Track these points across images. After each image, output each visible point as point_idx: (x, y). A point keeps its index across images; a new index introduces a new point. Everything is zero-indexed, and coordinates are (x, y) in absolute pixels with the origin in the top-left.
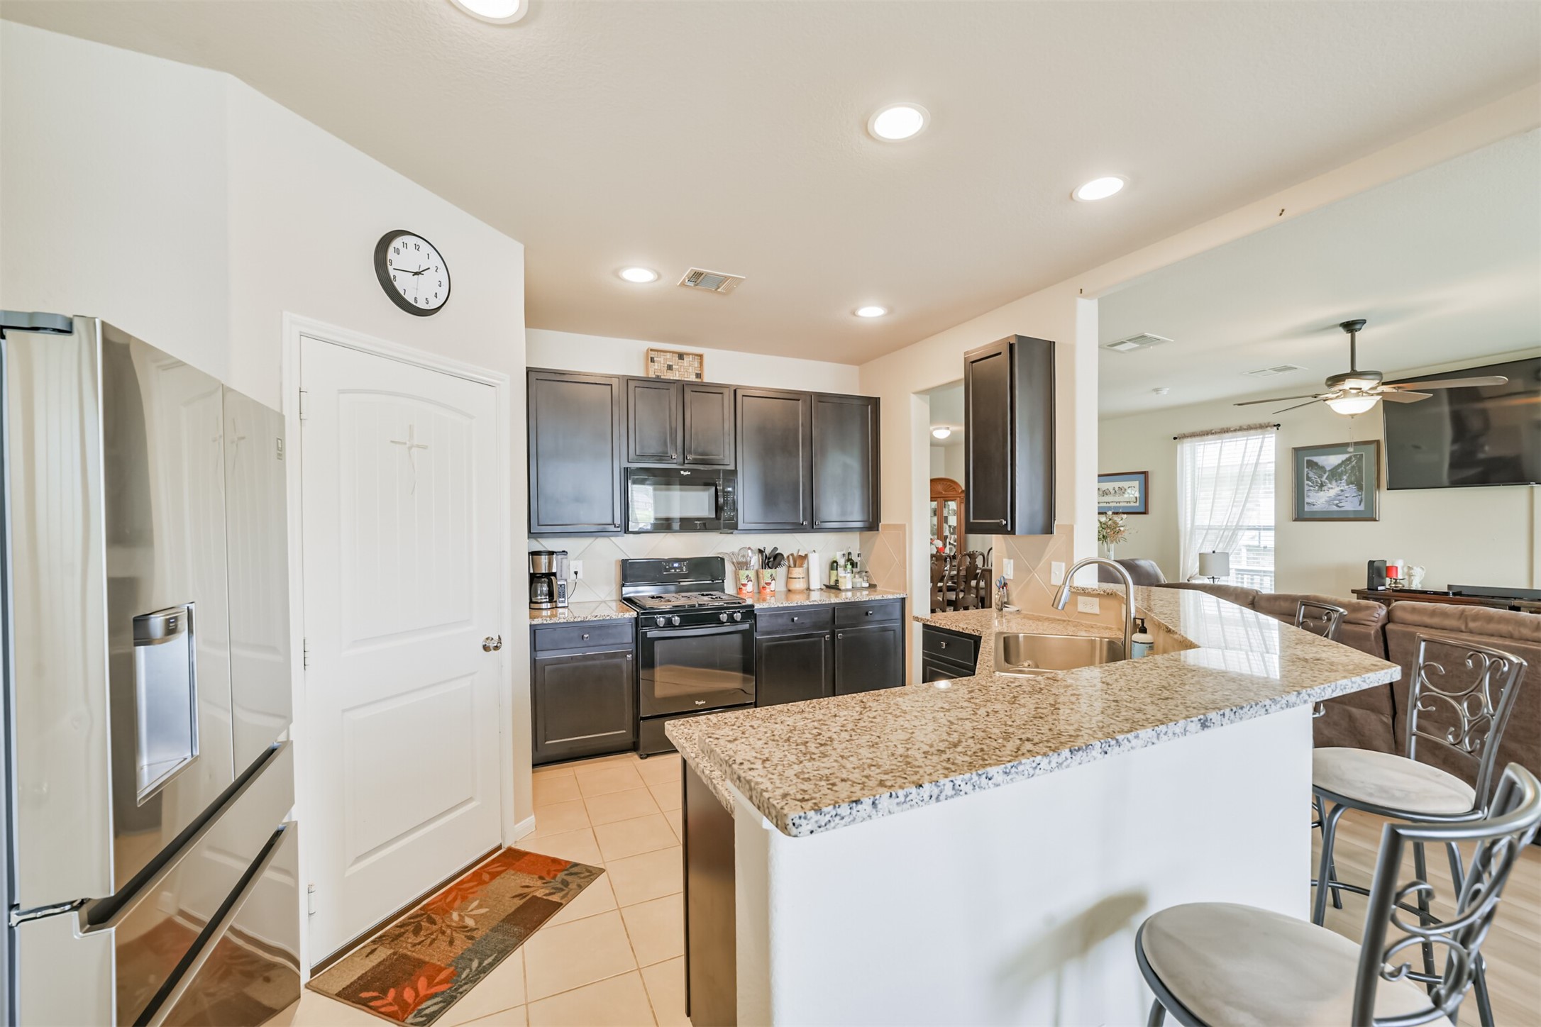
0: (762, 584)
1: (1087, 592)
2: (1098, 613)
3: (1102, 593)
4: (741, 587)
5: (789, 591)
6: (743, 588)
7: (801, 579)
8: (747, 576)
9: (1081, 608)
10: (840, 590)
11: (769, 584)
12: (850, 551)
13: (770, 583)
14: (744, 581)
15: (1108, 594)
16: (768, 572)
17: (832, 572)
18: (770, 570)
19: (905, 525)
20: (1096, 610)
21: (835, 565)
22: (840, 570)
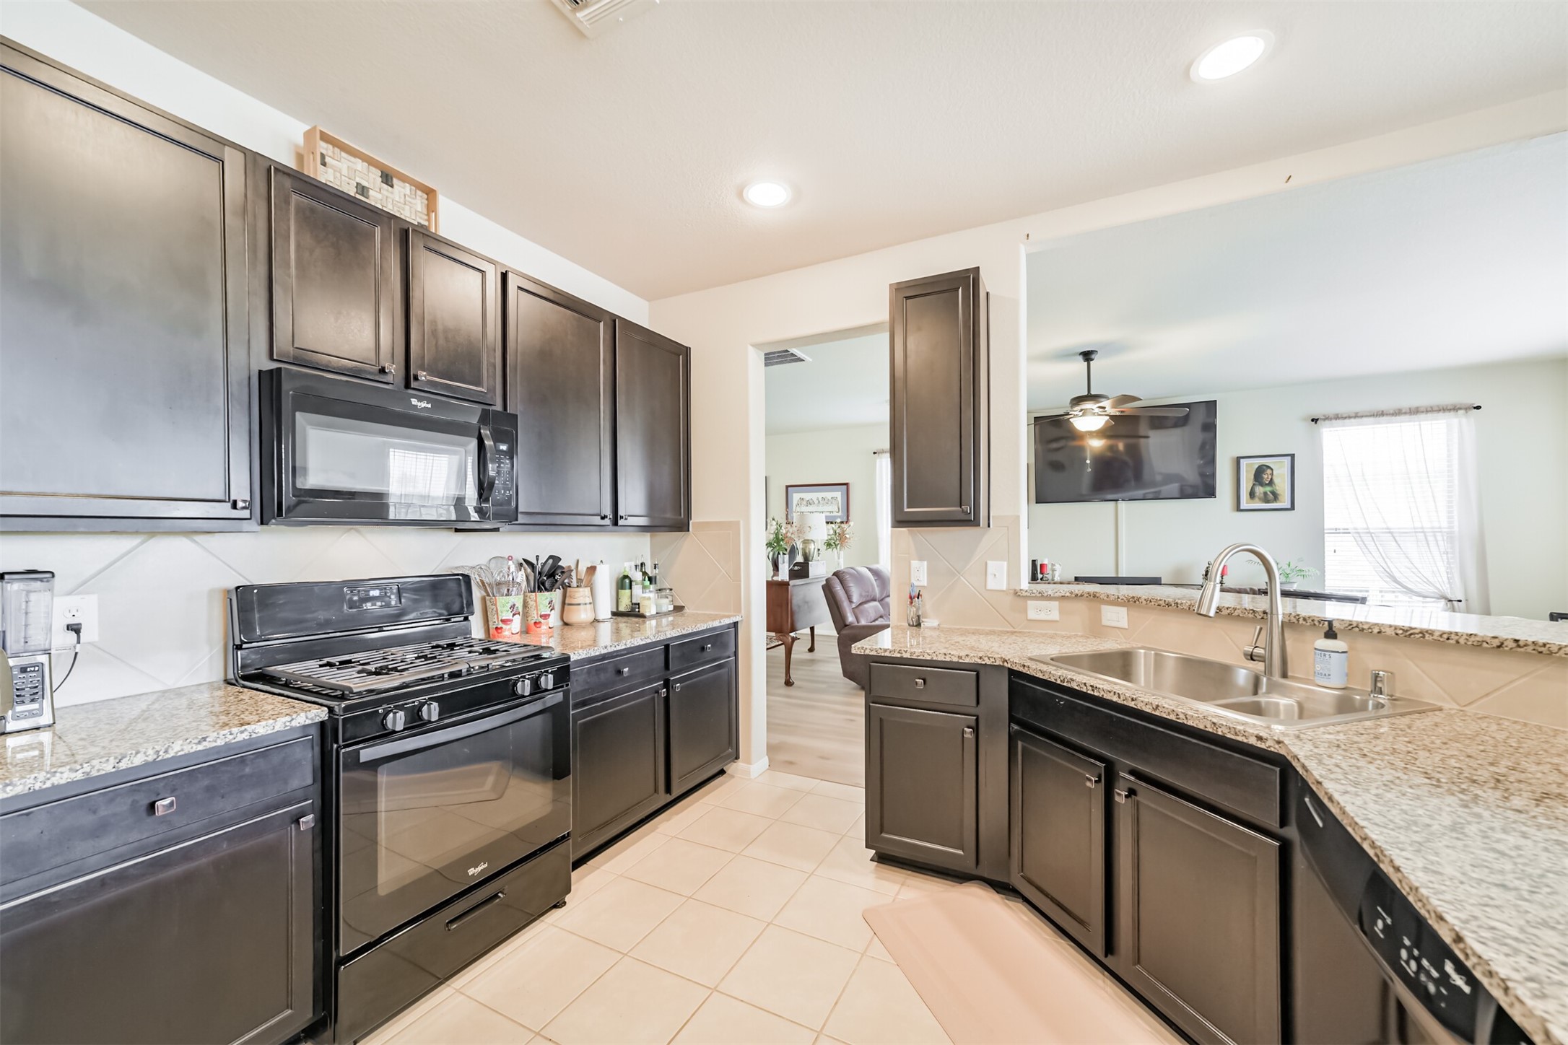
0: (534, 617)
1: (1045, 594)
2: (1058, 619)
3: (1068, 594)
4: (501, 625)
5: (566, 624)
6: (504, 626)
7: (588, 606)
8: (513, 607)
9: (1032, 615)
10: (643, 616)
11: (546, 617)
12: (643, 560)
13: (549, 615)
14: (508, 616)
15: (1077, 595)
16: (544, 597)
17: (622, 592)
18: (547, 594)
19: (738, 523)
20: (1055, 615)
21: (627, 581)
22: (637, 589)
